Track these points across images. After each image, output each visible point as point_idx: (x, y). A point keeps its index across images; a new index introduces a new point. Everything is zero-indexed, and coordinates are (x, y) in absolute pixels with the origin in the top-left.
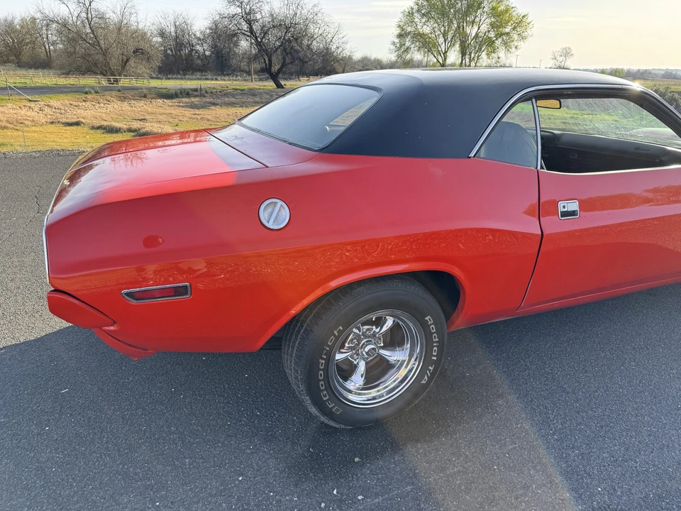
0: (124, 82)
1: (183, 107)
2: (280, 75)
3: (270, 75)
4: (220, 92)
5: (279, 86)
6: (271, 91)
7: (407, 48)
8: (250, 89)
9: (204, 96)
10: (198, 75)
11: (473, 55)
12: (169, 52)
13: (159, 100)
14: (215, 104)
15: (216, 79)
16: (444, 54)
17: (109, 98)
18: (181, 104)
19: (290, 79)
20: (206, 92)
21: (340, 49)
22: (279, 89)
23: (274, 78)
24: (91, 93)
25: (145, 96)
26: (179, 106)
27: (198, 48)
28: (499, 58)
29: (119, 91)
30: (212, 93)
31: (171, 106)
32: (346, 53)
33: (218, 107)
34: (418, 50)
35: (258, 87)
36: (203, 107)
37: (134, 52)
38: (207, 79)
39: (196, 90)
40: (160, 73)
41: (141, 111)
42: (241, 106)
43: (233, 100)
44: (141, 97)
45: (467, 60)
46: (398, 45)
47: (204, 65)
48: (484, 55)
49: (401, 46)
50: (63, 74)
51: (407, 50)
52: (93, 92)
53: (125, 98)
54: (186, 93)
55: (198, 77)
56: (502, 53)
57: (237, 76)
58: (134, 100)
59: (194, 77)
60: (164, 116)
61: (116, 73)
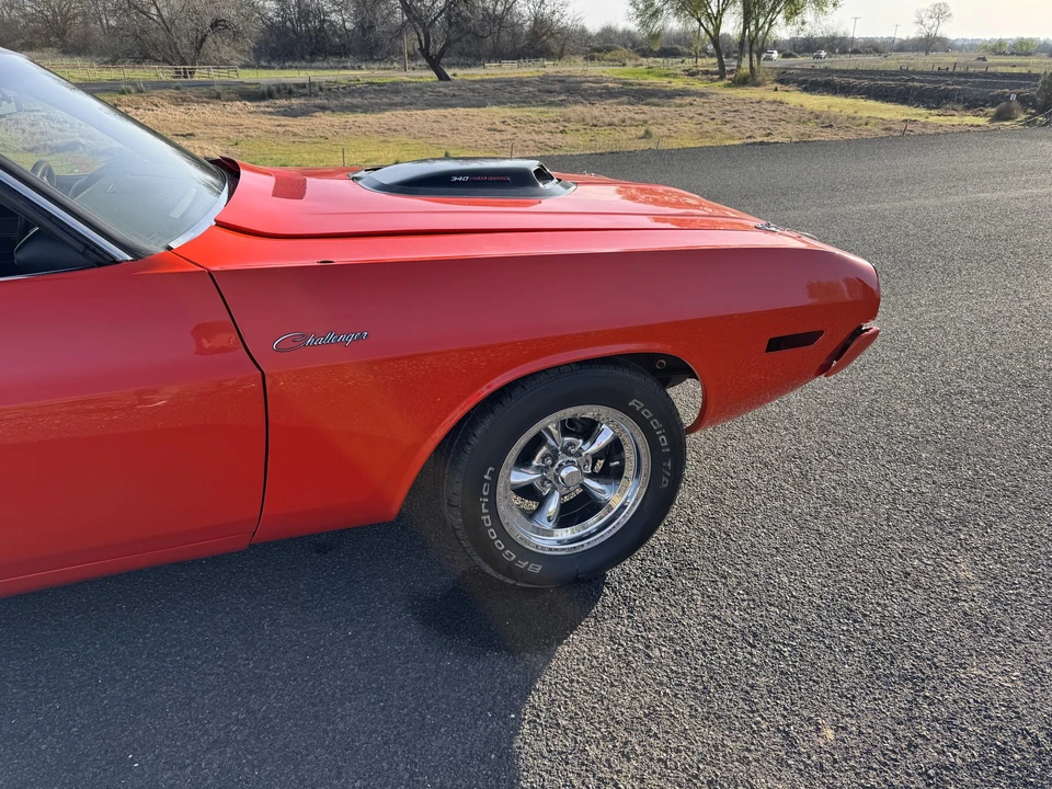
0: (201, 74)
1: (271, 113)
2: (444, 60)
3: (428, 61)
4: (344, 88)
5: (442, 77)
6: (428, 85)
7: (656, 11)
8: (394, 83)
9: (316, 96)
10: (333, 61)
11: (761, 21)
12: (288, 23)
13: (238, 103)
14: (323, 108)
15: (360, 68)
16: (716, 19)
17: (156, 100)
18: (270, 109)
19: (475, 65)
20: (321, 89)
21: (557, 16)
22: (442, 83)
23: (434, 64)
24: (130, 92)
25: (218, 97)
26: (264, 113)
27: (334, 17)
28: (803, 23)
29: (177, 88)
30: (330, 90)
31: (251, 113)
32: (567, 21)
33: (327, 112)
34: (675, 14)
35: (408, 79)
36: (304, 112)
37: (212, 26)
38: (345, 68)
39: (303, 86)
40: (258, 58)
41: (197, 121)
42: (365, 112)
43: (357, 101)
44: (212, 98)
45: (752, 28)
46: (641, 6)
47: (343, 45)
48: (780, 18)
49: (647, 8)
50: (106, 63)
51: (656, 14)
52: (133, 91)
53: (184, 100)
54: (287, 91)
55: (332, 64)
56: (809, 14)
57: (392, 62)
58: (198, 102)
59: (325, 64)
60: (227, 129)
61: (188, 60)
